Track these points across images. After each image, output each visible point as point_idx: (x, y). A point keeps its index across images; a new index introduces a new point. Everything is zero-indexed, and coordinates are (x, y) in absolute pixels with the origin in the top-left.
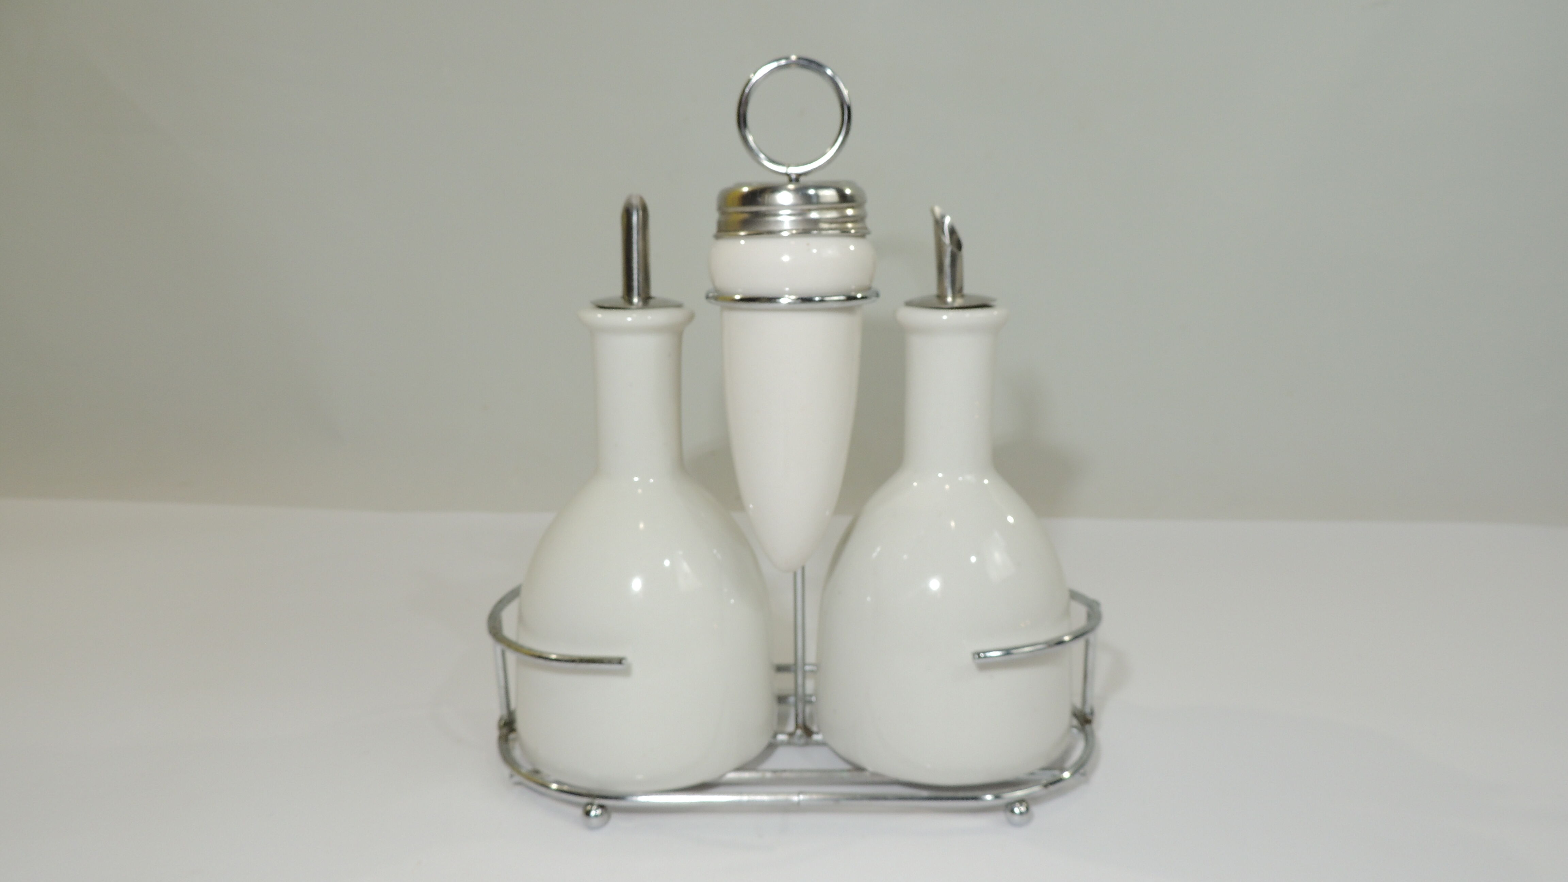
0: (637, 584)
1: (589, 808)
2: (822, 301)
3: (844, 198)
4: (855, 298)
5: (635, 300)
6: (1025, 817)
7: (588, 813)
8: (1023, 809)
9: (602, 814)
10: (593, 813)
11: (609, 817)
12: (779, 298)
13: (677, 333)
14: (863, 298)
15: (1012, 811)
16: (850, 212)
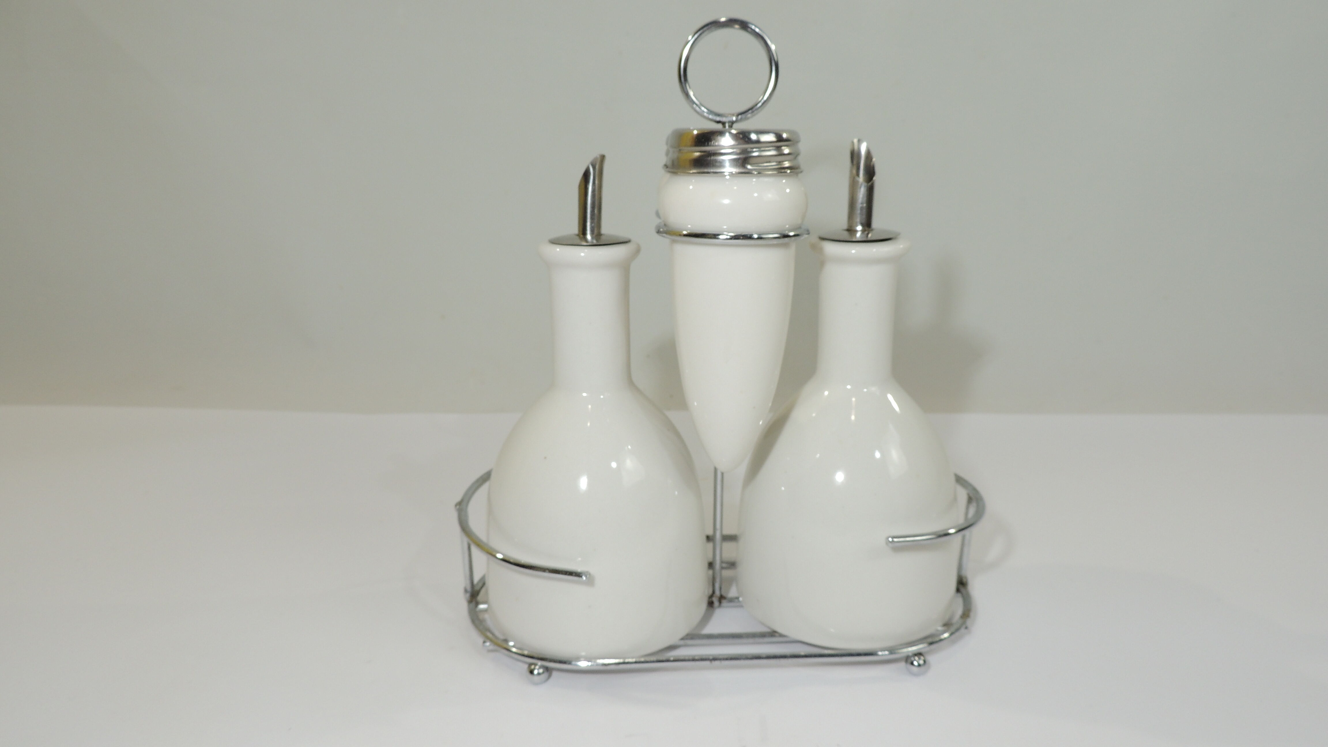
0: (583, 483)
1: (533, 667)
2: (759, 238)
3: (780, 139)
4: (788, 236)
5: (589, 237)
6: (922, 669)
7: (531, 672)
8: (921, 662)
9: (543, 673)
10: (536, 672)
11: (550, 676)
12: (719, 235)
13: (625, 268)
14: (794, 236)
15: (912, 664)
16: (786, 151)
